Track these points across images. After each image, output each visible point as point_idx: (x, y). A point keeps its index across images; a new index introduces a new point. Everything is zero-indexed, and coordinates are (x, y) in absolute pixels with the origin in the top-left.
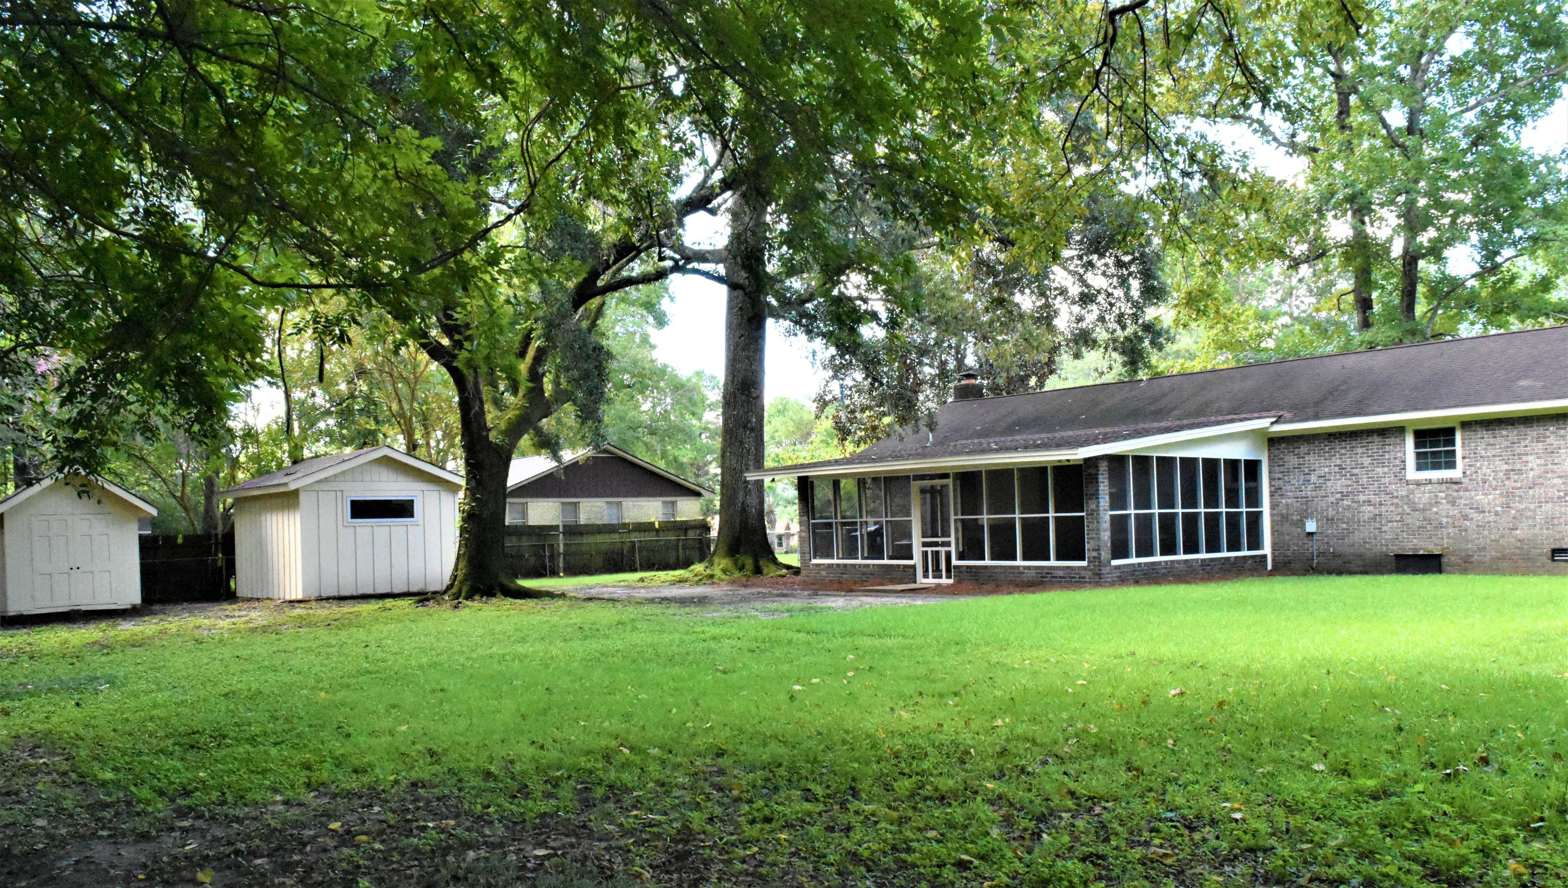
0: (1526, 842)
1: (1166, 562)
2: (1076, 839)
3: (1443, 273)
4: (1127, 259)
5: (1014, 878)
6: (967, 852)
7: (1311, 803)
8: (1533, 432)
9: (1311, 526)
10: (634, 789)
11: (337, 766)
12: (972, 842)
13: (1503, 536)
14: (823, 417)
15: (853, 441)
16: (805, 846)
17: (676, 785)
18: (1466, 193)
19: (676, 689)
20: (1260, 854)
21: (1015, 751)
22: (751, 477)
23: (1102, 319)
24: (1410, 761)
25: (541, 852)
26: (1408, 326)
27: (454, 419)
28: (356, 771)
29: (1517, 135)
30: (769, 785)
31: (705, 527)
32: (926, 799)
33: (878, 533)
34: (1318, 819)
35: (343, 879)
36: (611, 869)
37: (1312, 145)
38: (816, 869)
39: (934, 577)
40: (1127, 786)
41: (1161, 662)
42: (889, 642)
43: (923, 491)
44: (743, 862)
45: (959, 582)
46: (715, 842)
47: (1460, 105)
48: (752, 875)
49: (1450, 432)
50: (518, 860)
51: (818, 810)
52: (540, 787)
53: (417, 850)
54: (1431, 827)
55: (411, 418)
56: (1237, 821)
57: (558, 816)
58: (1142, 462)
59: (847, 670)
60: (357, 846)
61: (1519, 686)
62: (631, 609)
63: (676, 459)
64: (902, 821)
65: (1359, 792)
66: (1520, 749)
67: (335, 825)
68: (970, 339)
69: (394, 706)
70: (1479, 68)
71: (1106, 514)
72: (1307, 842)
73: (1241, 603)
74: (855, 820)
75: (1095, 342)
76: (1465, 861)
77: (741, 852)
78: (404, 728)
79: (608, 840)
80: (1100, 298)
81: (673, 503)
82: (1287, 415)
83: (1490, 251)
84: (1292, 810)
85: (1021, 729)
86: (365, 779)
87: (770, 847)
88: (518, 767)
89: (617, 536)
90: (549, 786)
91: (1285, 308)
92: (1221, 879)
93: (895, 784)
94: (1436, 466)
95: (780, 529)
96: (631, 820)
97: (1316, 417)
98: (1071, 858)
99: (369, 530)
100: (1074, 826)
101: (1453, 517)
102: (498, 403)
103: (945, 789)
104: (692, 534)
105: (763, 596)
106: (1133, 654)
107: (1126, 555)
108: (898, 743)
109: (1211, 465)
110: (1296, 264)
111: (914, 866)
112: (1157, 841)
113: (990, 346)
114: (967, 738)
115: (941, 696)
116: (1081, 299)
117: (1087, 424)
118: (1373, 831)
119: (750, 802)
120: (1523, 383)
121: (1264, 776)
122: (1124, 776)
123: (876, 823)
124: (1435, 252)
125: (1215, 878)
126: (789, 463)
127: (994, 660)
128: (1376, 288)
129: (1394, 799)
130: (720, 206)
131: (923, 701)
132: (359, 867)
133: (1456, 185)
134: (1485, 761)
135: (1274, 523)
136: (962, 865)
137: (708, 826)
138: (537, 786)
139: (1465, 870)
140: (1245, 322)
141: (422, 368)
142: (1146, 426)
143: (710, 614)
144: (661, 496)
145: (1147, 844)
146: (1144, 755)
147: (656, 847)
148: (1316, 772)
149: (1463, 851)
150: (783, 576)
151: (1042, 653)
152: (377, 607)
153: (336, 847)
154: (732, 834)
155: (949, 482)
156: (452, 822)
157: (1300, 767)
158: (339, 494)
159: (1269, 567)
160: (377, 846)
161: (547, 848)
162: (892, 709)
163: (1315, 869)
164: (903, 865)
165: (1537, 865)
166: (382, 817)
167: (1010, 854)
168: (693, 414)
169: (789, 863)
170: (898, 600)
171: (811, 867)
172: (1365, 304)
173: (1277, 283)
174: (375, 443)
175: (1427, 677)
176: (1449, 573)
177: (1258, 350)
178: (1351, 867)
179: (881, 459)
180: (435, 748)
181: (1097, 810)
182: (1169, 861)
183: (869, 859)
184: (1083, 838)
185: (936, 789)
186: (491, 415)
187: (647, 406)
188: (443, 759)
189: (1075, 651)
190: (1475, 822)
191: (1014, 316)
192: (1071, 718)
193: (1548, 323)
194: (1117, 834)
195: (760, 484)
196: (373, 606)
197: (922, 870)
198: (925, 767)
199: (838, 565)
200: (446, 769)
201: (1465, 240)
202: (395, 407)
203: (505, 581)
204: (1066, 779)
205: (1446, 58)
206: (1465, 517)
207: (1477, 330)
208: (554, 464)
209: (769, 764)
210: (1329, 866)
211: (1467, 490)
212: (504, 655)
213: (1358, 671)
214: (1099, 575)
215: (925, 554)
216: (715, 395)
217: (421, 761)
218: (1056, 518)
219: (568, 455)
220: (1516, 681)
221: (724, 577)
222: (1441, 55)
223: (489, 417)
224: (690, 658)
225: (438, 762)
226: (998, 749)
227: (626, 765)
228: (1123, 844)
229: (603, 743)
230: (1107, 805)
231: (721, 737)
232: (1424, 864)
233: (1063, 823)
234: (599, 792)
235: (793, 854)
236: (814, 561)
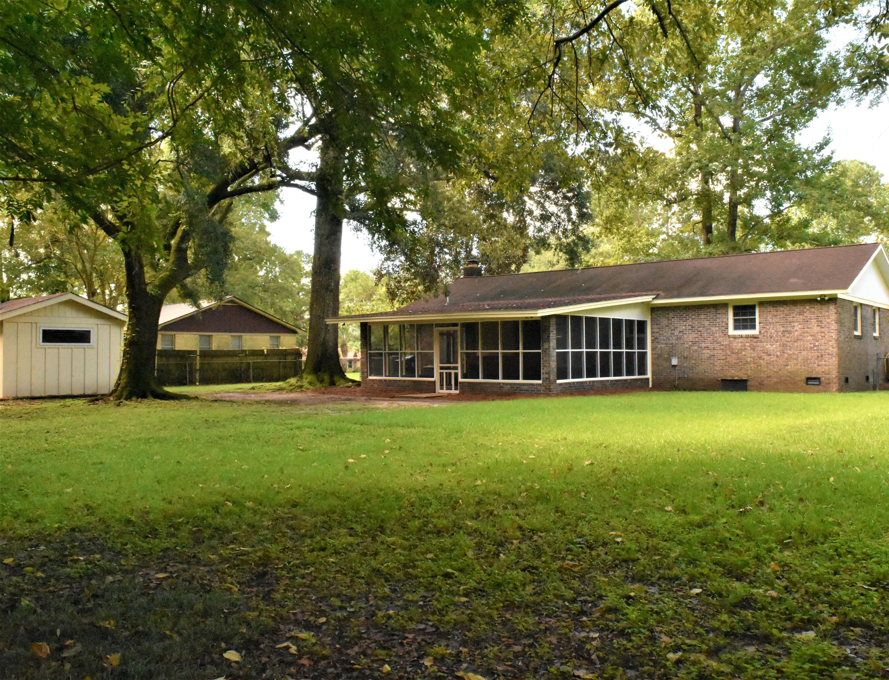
0: (781, 551)
1: (590, 382)
2: (519, 556)
3: (751, 214)
4: (570, 195)
5: (479, 583)
6: (451, 567)
7: (662, 531)
8: (798, 309)
9: (674, 362)
10: (233, 530)
11: (15, 518)
12: (455, 560)
13: (780, 370)
14: (380, 285)
15: (398, 301)
16: (346, 566)
17: (262, 527)
18: (764, 168)
19: (269, 462)
20: (630, 563)
21: (487, 500)
22: (330, 321)
23: (553, 232)
24: (720, 505)
25: (161, 575)
26: (732, 244)
27: (122, 276)
28: (29, 521)
29: (793, 135)
30: (325, 525)
31: (299, 354)
32: (428, 533)
33: (412, 360)
34: (666, 541)
35: (10, 599)
36: (211, 586)
37: (680, 133)
38: (352, 581)
39: (447, 389)
40: (555, 522)
41: (582, 443)
42: (414, 431)
43: (442, 334)
44: (303, 577)
45: (462, 393)
46: (285, 565)
47: (762, 116)
48: (308, 587)
49: (753, 307)
50: (144, 582)
51: (356, 542)
52: (166, 531)
53: (68, 576)
54: (730, 544)
55: (91, 274)
56: (618, 543)
57: (177, 550)
58: (576, 319)
59: (385, 449)
60: (24, 575)
61: (781, 458)
62: (243, 408)
63: (281, 308)
64: (410, 548)
65: (691, 524)
66: (781, 496)
67: (8, 561)
68: (475, 239)
69: (64, 475)
70: (772, 95)
71: (554, 351)
72: (659, 555)
73: (632, 408)
74: (381, 548)
75: (549, 245)
76: (747, 564)
77: (302, 572)
78: (69, 490)
79: (209, 565)
80: (553, 219)
81: (278, 337)
82: (662, 294)
83: (777, 202)
84: (651, 536)
85: (493, 486)
86: (36, 527)
87: (322, 568)
88: (151, 517)
89: (237, 358)
90: (173, 529)
91: (664, 229)
92: (606, 580)
93: (409, 524)
94: (745, 328)
95: (350, 355)
96: (228, 552)
97: (678, 296)
98: (516, 569)
99: (56, 351)
100: (519, 548)
101: (754, 358)
102: (155, 267)
103: (441, 526)
104: (290, 359)
105: (334, 401)
106: (566, 439)
107: (566, 377)
108: (413, 497)
109: (618, 322)
110: (670, 203)
111: (416, 577)
112: (570, 557)
113: (487, 244)
114: (458, 493)
115: (444, 466)
116: (541, 218)
117: (545, 295)
118: (697, 547)
119: (312, 537)
120: (793, 280)
121: (637, 514)
122: (553, 516)
123: (394, 549)
124: (748, 201)
125: (603, 579)
126: (357, 313)
127: (480, 441)
128: (714, 220)
129: (710, 527)
130: (313, 144)
131: (432, 469)
132: (24, 590)
133: (759, 163)
134: (762, 503)
135: (653, 358)
136: (447, 576)
137: (281, 555)
138: (163, 530)
139: (746, 570)
140: (640, 237)
141: (101, 239)
142: (580, 298)
143: (296, 411)
144: (270, 332)
145: (563, 559)
146: (567, 503)
147: (243, 569)
148: (667, 511)
149: (746, 558)
150: (348, 387)
151: (510, 438)
152: (59, 404)
153: (6, 577)
154: (298, 559)
155: (458, 328)
156: (98, 556)
157: (659, 509)
158: (34, 325)
159: (650, 386)
160: (39, 574)
161: (166, 572)
162: (411, 475)
163: (661, 571)
164: (410, 577)
165: (786, 565)
166: (46, 554)
167: (478, 568)
168: (294, 279)
169: (334, 578)
170: (423, 404)
171: (348, 580)
172: (708, 230)
173: (660, 214)
174: (64, 290)
175: (733, 453)
176: (751, 390)
177: (648, 255)
178: (682, 569)
179: (415, 312)
180: (90, 503)
181: (535, 538)
182: (576, 569)
183: (387, 573)
184: (525, 556)
185: (435, 526)
186: (149, 274)
187: (262, 273)
188: (97, 511)
189: (530, 437)
190: (753, 540)
191: (502, 226)
192: (524, 479)
193: (807, 246)
194: (546, 553)
195: (336, 327)
196: (57, 404)
197: (421, 580)
198: (429, 512)
199: (385, 380)
200: (97, 519)
201: (763, 195)
202: (80, 266)
203: (154, 386)
204: (517, 518)
205: (754, 88)
206: (760, 358)
207: (769, 248)
208: (196, 309)
209: (327, 512)
210: (670, 569)
211: (761, 342)
212: (149, 439)
213: (695, 450)
214: (550, 390)
215: (441, 374)
216: (308, 267)
217: (80, 513)
218: (524, 353)
219: (205, 304)
220: (782, 456)
221: (309, 387)
222: (752, 86)
223: (147, 276)
224: (280, 441)
225: (92, 514)
226: (477, 499)
227: (229, 513)
228: (549, 560)
229: (214, 499)
230: (542, 534)
231: (296, 494)
232: (724, 567)
233: (513, 547)
234: (208, 533)
235: (337, 572)
236: (370, 378)
